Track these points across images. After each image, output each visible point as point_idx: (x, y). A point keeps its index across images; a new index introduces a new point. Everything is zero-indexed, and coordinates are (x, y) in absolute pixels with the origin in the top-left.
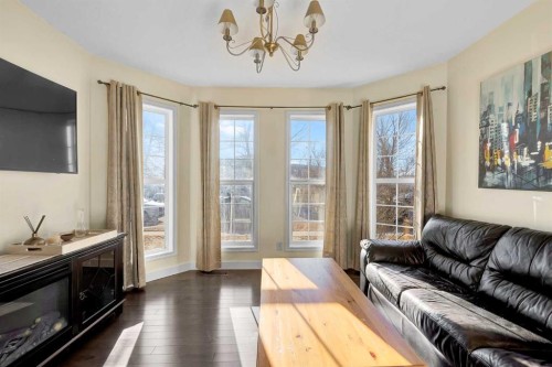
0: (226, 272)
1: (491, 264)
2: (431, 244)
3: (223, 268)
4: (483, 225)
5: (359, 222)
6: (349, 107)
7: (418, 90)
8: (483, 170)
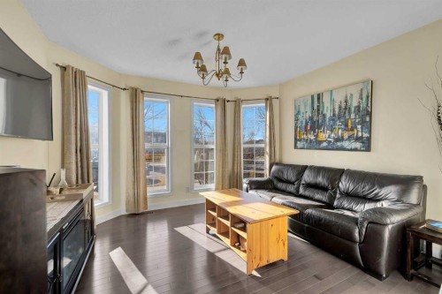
0: (151, 212)
1: (303, 182)
2: (276, 177)
3: (149, 209)
4: (298, 166)
5: (236, 170)
6: (228, 101)
7: (266, 97)
8: (296, 140)
